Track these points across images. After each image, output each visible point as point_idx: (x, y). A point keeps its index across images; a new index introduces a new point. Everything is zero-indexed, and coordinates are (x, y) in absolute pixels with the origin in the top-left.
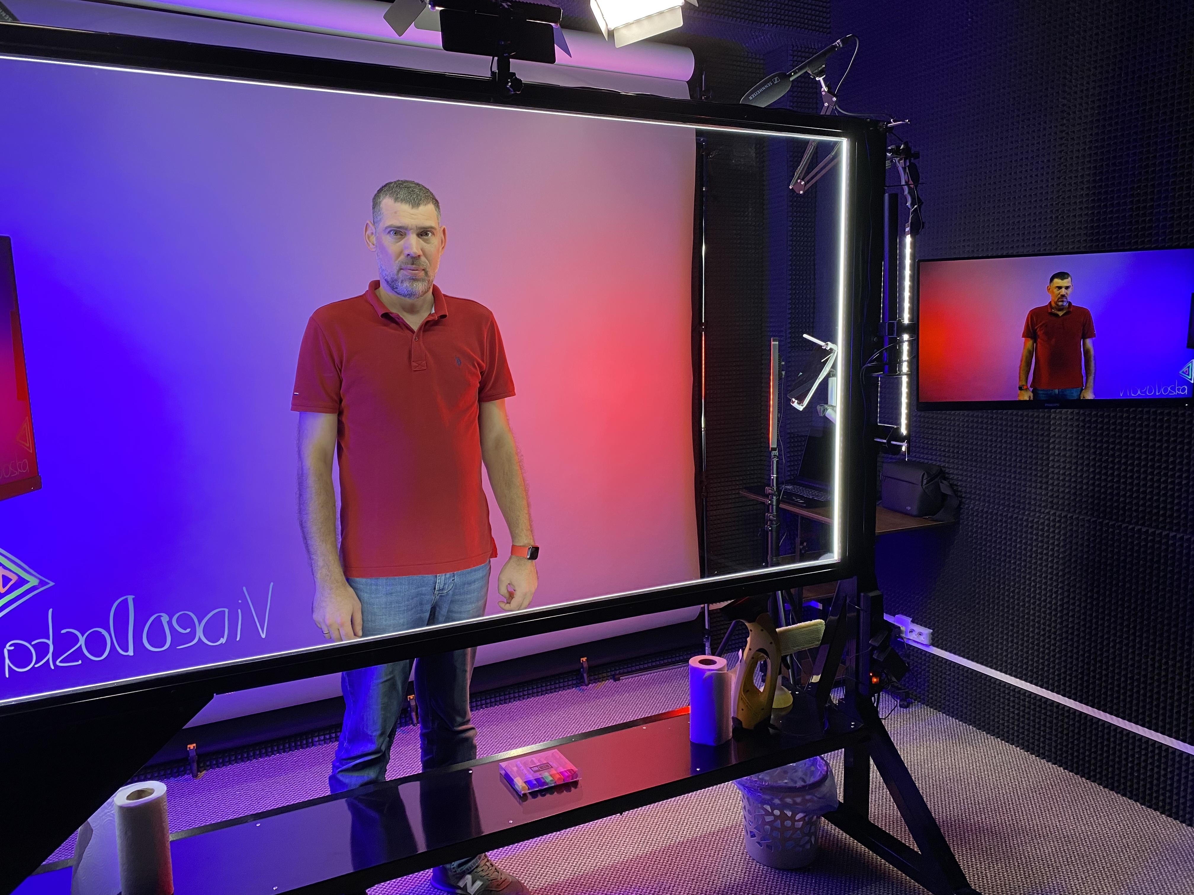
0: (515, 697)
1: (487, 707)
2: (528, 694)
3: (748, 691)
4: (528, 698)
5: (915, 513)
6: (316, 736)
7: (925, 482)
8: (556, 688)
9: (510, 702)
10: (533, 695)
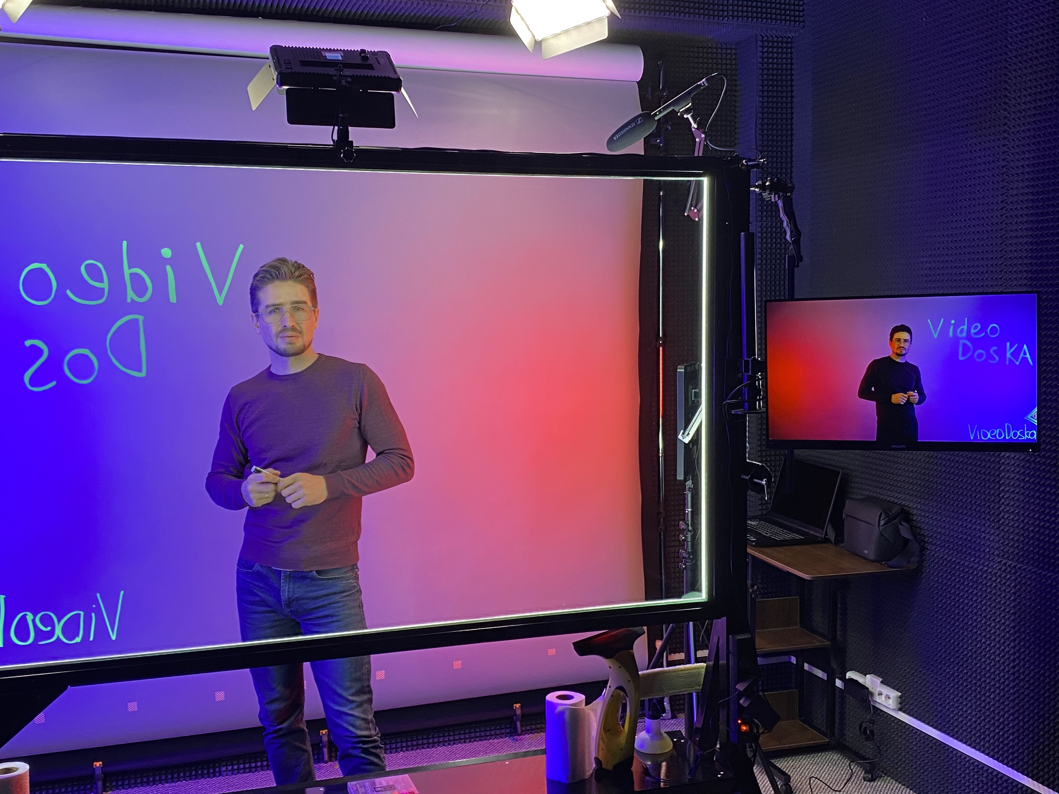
0: (439, 742)
1: (407, 750)
2: (455, 740)
3: (609, 730)
4: (454, 744)
5: (872, 557)
6: (224, 766)
7: (882, 522)
8: (487, 736)
9: (433, 747)
10: (460, 741)
